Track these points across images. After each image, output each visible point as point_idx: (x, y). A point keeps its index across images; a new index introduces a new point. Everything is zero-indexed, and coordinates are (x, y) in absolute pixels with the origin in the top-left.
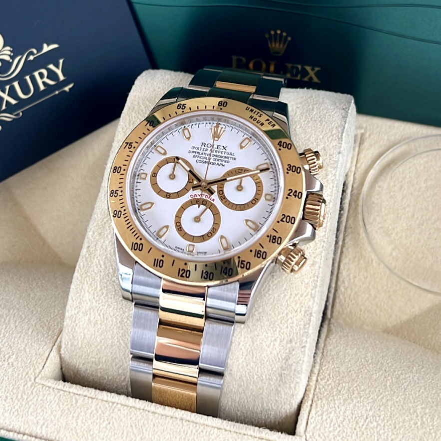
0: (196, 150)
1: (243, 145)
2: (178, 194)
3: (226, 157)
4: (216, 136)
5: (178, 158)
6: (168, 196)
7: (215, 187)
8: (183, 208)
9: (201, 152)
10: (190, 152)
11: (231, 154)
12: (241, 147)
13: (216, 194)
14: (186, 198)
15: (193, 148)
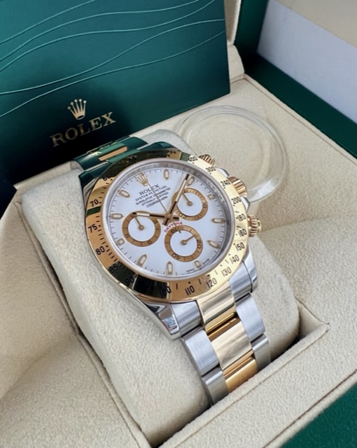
0: (140, 200)
1: (167, 176)
2: (156, 237)
3: (163, 191)
4: (145, 183)
5: (134, 213)
6: (150, 242)
7: (175, 214)
8: (167, 243)
9: (144, 199)
10: (137, 204)
11: (164, 187)
12: (167, 178)
13: (180, 218)
14: (163, 235)
15: (137, 200)
